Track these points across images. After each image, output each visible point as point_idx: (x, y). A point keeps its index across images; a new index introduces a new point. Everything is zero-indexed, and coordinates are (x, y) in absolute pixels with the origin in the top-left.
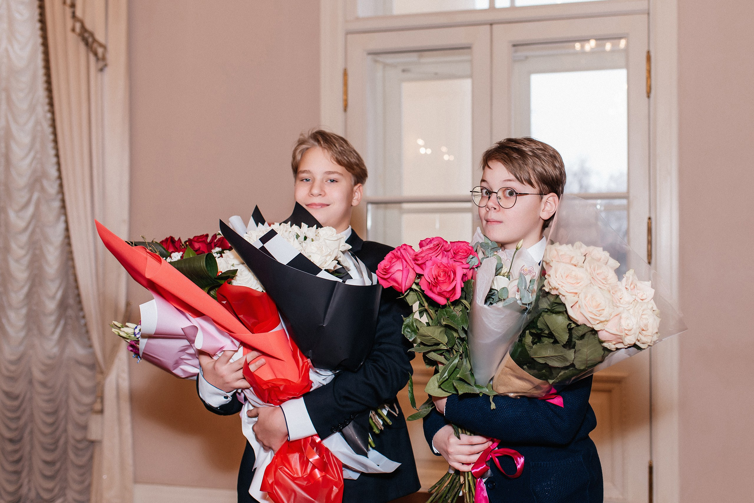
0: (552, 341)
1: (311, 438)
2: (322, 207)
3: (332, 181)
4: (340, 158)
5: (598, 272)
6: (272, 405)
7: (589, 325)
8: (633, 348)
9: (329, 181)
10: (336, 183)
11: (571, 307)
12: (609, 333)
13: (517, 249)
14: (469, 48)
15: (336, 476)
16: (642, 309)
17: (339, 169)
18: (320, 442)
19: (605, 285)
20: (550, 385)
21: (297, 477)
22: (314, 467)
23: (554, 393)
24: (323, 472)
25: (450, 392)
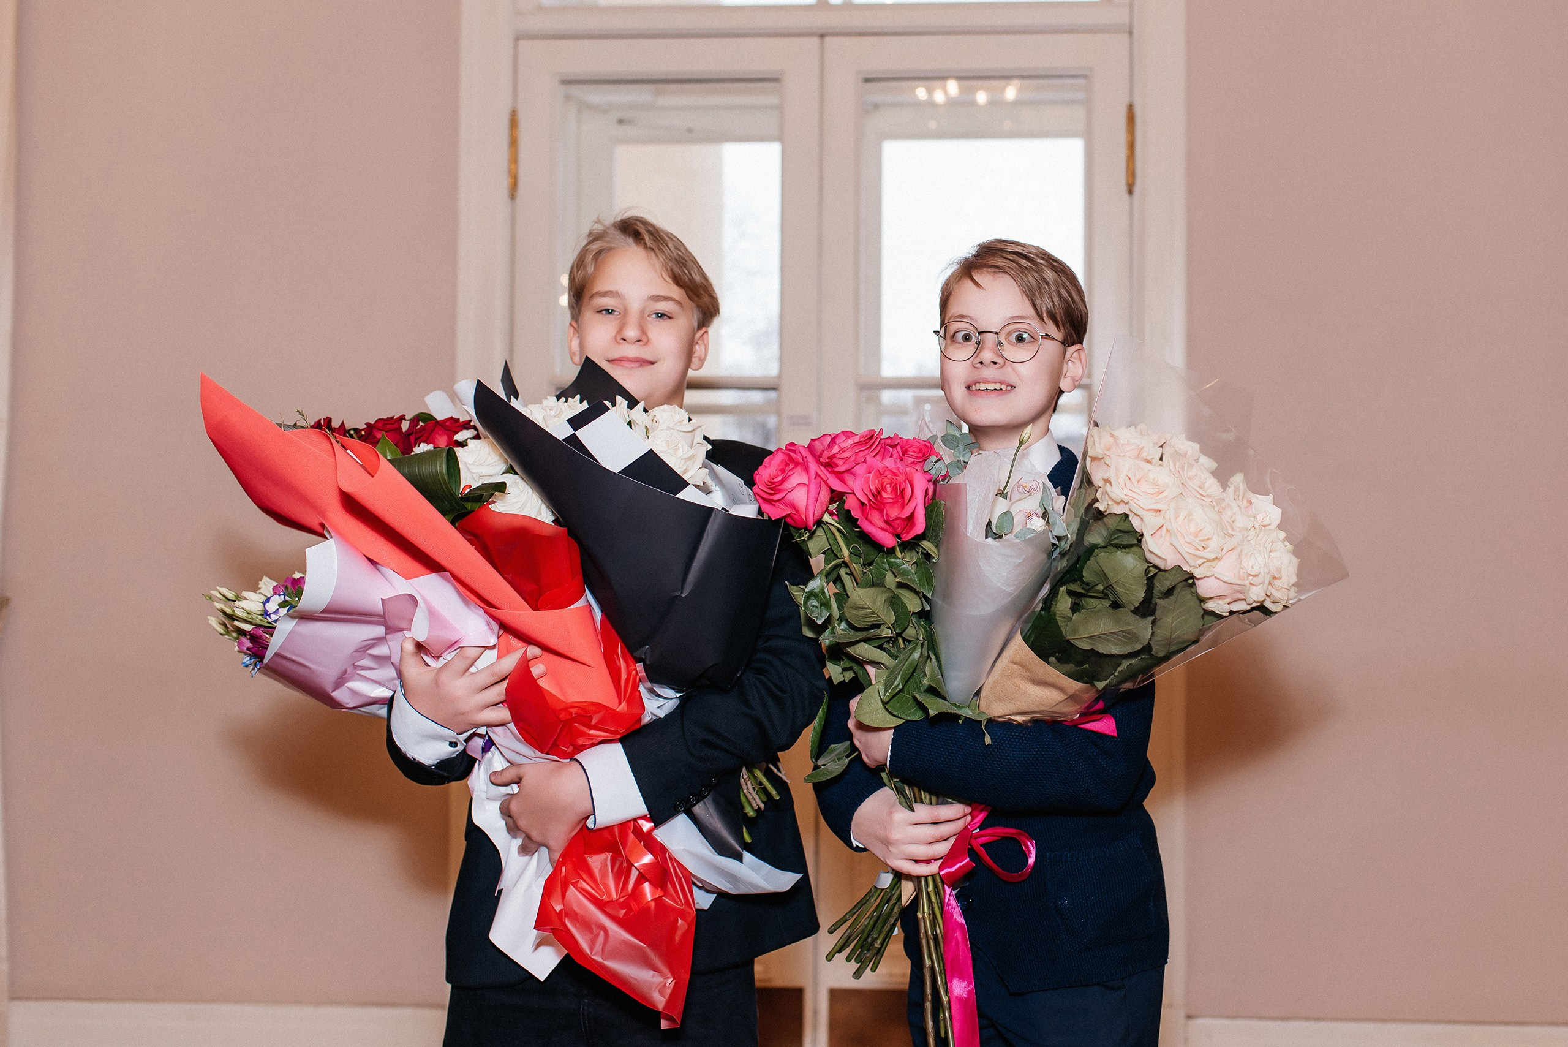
0: (1108, 603)
1: (632, 822)
2: (641, 365)
3: (660, 317)
4: (677, 270)
5: (1190, 474)
6: (555, 758)
7: (1186, 568)
8: (1256, 612)
9: (654, 316)
10: (669, 320)
11: (1152, 535)
12: (1221, 580)
13: (1021, 443)
14: (776, 80)
15: (680, 900)
16: (1269, 541)
17: (676, 292)
18: (651, 830)
19: (1203, 498)
20: (1097, 690)
21: (608, 899)
22: (642, 878)
23: (1100, 710)
24: (657, 889)
25: (902, 717)
